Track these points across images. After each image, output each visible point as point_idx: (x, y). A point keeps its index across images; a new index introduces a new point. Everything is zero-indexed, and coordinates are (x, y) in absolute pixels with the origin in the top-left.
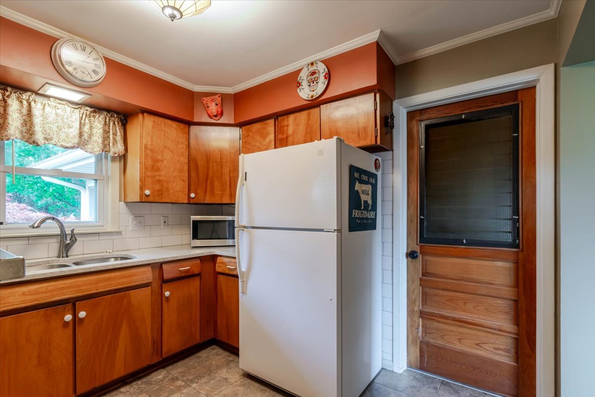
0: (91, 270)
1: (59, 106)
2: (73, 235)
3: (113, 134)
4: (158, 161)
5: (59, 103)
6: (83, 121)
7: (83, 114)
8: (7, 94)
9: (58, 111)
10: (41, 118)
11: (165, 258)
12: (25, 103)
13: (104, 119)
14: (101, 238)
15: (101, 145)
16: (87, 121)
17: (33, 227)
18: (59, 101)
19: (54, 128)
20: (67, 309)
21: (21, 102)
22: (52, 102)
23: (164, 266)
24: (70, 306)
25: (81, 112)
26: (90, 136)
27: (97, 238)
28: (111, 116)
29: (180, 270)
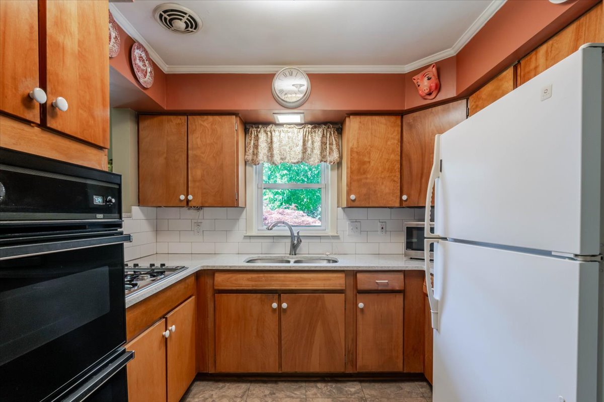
0: (291, 269)
1: (289, 130)
2: (298, 237)
3: (330, 144)
4: (364, 163)
5: (289, 128)
6: (306, 138)
7: (306, 132)
8: (259, 130)
9: (290, 134)
10: (278, 143)
11: (359, 267)
12: (269, 133)
13: (322, 132)
14: (322, 241)
15: (319, 156)
16: (310, 138)
17: (269, 230)
18: (289, 126)
19: (288, 149)
20: (275, 298)
21: (267, 134)
22: (285, 128)
23: (359, 275)
24: (276, 296)
25: (305, 131)
26: (313, 149)
27: (319, 241)
28: (328, 128)
29: (377, 283)
